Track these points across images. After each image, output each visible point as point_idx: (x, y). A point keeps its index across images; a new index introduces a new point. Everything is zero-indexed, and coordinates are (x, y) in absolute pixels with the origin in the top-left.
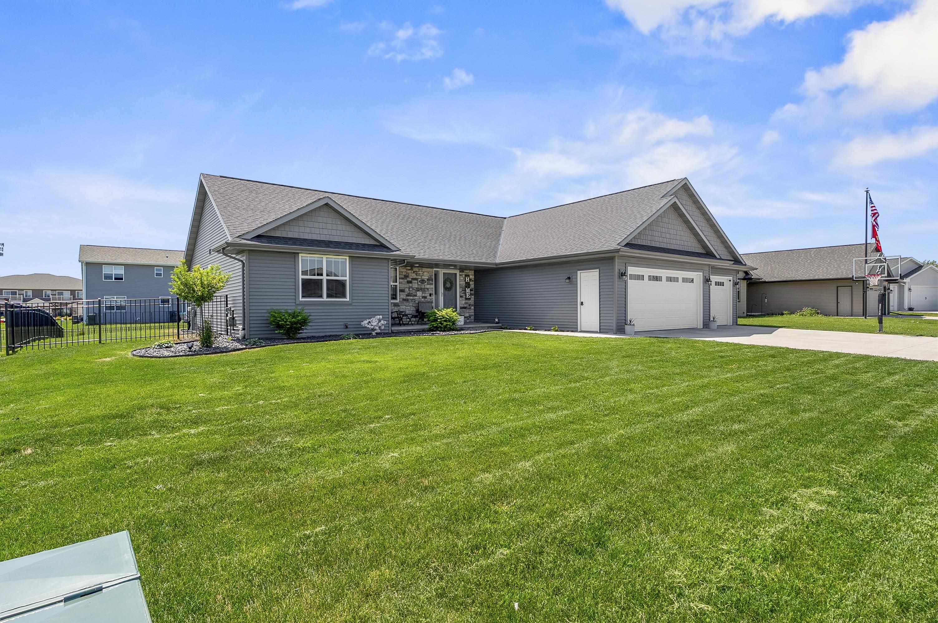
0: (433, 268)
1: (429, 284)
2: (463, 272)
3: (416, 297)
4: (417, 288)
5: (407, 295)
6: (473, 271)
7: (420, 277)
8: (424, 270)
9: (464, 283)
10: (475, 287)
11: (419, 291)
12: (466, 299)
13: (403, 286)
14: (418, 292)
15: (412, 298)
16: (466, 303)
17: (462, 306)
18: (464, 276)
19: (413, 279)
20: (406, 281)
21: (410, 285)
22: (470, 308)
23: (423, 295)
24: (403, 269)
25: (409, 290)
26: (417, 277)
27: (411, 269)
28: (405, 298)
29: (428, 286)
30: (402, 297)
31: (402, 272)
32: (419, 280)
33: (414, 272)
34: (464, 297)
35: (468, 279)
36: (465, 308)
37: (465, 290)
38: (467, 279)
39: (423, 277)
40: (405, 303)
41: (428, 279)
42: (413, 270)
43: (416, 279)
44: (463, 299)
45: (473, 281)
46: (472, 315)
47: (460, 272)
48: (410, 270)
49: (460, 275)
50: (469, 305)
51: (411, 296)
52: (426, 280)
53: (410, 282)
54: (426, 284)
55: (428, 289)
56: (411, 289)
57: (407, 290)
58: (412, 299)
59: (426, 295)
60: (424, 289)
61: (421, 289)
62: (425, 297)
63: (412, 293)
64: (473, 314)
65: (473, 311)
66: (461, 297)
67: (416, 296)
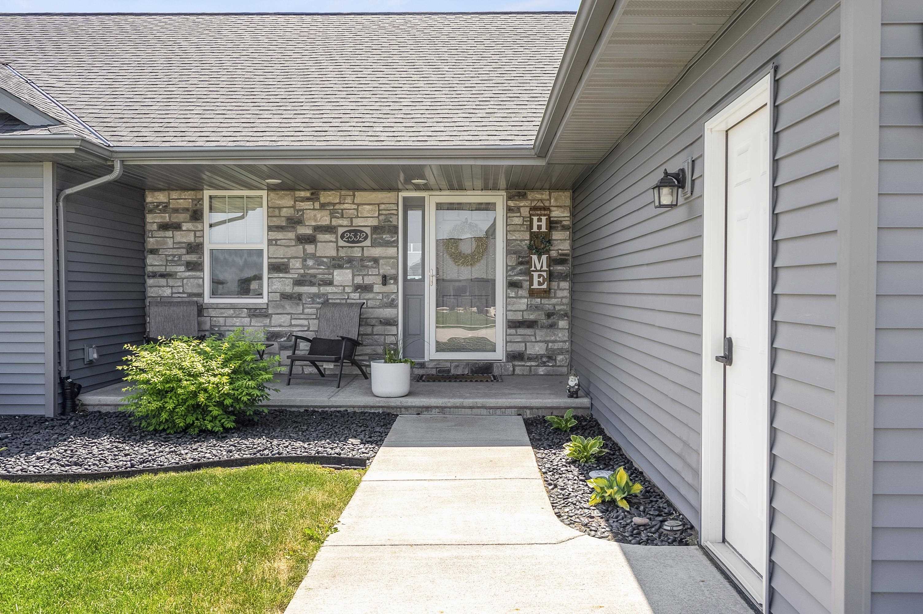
0: (398, 190)
1: (381, 245)
2: (523, 196)
3: (329, 289)
4: (333, 258)
5: (298, 282)
6: (568, 194)
7: (345, 222)
8: (361, 196)
9: (527, 236)
10: (573, 249)
11: (340, 267)
12: (533, 293)
13: (280, 253)
14: (336, 272)
15: (314, 290)
16: (530, 308)
17: (518, 317)
18: (525, 212)
19: (319, 229)
20: (291, 235)
21: (310, 248)
22: (552, 326)
23: (359, 280)
24: (281, 198)
25: (305, 267)
26: (335, 222)
27: (314, 198)
28: (288, 289)
29: (377, 252)
30: (278, 286)
31: (280, 208)
32: (341, 231)
33: (323, 206)
34: (526, 284)
35: (544, 223)
36: (531, 324)
37: (529, 262)
38: (535, 223)
39: (358, 222)
40: (289, 307)
41: (375, 229)
42: (318, 199)
43: (329, 229)
44: (521, 292)
45: (564, 228)
46: (561, 351)
47: (509, 198)
48: (308, 199)
49: (509, 209)
50: (549, 315)
51: (312, 284)
52: (368, 230)
53: (310, 240)
54: (368, 243)
55: (376, 260)
56: (310, 263)
57: (296, 264)
58: (314, 296)
59: (368, 280)
60: (362, 259)
61: (350, 260)
62: (366, 288)
63: (314, 276)
64: (567, 345)
65: (563, 335)
66: (512, 285)
67: (330, 283)
